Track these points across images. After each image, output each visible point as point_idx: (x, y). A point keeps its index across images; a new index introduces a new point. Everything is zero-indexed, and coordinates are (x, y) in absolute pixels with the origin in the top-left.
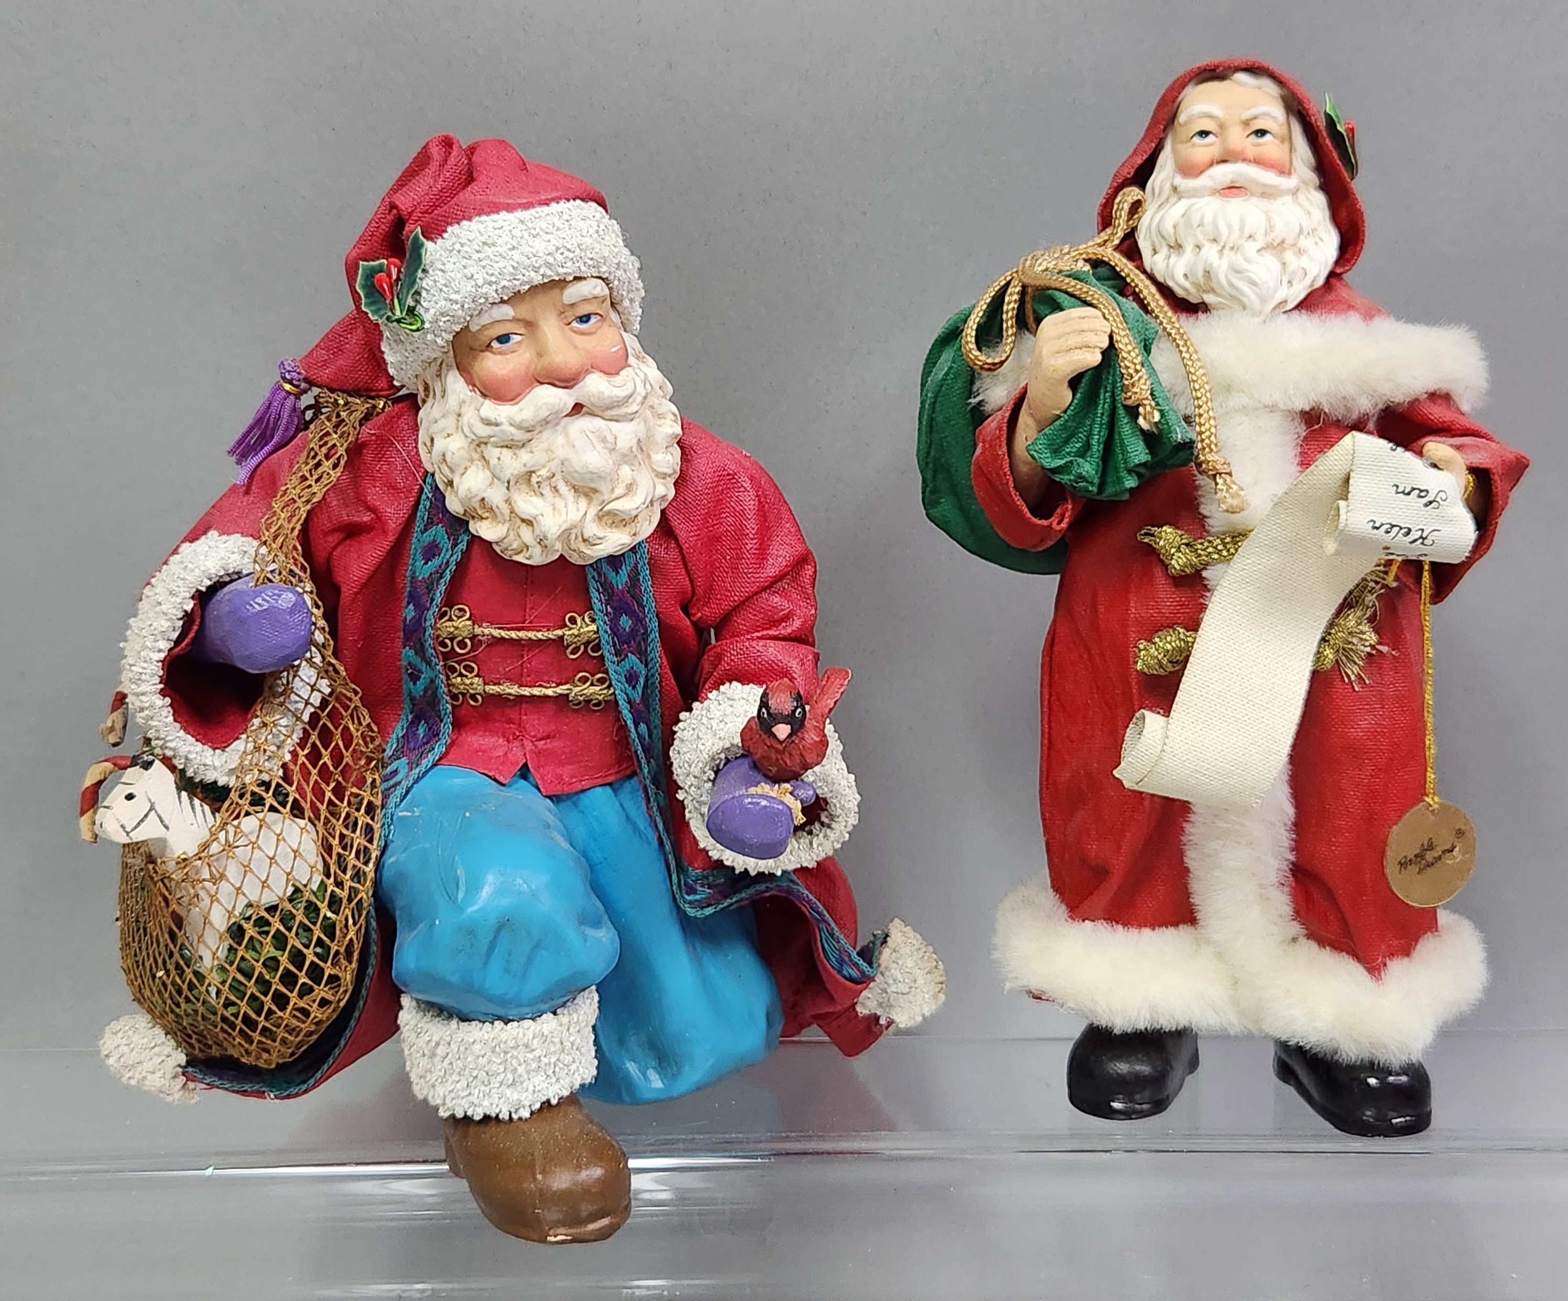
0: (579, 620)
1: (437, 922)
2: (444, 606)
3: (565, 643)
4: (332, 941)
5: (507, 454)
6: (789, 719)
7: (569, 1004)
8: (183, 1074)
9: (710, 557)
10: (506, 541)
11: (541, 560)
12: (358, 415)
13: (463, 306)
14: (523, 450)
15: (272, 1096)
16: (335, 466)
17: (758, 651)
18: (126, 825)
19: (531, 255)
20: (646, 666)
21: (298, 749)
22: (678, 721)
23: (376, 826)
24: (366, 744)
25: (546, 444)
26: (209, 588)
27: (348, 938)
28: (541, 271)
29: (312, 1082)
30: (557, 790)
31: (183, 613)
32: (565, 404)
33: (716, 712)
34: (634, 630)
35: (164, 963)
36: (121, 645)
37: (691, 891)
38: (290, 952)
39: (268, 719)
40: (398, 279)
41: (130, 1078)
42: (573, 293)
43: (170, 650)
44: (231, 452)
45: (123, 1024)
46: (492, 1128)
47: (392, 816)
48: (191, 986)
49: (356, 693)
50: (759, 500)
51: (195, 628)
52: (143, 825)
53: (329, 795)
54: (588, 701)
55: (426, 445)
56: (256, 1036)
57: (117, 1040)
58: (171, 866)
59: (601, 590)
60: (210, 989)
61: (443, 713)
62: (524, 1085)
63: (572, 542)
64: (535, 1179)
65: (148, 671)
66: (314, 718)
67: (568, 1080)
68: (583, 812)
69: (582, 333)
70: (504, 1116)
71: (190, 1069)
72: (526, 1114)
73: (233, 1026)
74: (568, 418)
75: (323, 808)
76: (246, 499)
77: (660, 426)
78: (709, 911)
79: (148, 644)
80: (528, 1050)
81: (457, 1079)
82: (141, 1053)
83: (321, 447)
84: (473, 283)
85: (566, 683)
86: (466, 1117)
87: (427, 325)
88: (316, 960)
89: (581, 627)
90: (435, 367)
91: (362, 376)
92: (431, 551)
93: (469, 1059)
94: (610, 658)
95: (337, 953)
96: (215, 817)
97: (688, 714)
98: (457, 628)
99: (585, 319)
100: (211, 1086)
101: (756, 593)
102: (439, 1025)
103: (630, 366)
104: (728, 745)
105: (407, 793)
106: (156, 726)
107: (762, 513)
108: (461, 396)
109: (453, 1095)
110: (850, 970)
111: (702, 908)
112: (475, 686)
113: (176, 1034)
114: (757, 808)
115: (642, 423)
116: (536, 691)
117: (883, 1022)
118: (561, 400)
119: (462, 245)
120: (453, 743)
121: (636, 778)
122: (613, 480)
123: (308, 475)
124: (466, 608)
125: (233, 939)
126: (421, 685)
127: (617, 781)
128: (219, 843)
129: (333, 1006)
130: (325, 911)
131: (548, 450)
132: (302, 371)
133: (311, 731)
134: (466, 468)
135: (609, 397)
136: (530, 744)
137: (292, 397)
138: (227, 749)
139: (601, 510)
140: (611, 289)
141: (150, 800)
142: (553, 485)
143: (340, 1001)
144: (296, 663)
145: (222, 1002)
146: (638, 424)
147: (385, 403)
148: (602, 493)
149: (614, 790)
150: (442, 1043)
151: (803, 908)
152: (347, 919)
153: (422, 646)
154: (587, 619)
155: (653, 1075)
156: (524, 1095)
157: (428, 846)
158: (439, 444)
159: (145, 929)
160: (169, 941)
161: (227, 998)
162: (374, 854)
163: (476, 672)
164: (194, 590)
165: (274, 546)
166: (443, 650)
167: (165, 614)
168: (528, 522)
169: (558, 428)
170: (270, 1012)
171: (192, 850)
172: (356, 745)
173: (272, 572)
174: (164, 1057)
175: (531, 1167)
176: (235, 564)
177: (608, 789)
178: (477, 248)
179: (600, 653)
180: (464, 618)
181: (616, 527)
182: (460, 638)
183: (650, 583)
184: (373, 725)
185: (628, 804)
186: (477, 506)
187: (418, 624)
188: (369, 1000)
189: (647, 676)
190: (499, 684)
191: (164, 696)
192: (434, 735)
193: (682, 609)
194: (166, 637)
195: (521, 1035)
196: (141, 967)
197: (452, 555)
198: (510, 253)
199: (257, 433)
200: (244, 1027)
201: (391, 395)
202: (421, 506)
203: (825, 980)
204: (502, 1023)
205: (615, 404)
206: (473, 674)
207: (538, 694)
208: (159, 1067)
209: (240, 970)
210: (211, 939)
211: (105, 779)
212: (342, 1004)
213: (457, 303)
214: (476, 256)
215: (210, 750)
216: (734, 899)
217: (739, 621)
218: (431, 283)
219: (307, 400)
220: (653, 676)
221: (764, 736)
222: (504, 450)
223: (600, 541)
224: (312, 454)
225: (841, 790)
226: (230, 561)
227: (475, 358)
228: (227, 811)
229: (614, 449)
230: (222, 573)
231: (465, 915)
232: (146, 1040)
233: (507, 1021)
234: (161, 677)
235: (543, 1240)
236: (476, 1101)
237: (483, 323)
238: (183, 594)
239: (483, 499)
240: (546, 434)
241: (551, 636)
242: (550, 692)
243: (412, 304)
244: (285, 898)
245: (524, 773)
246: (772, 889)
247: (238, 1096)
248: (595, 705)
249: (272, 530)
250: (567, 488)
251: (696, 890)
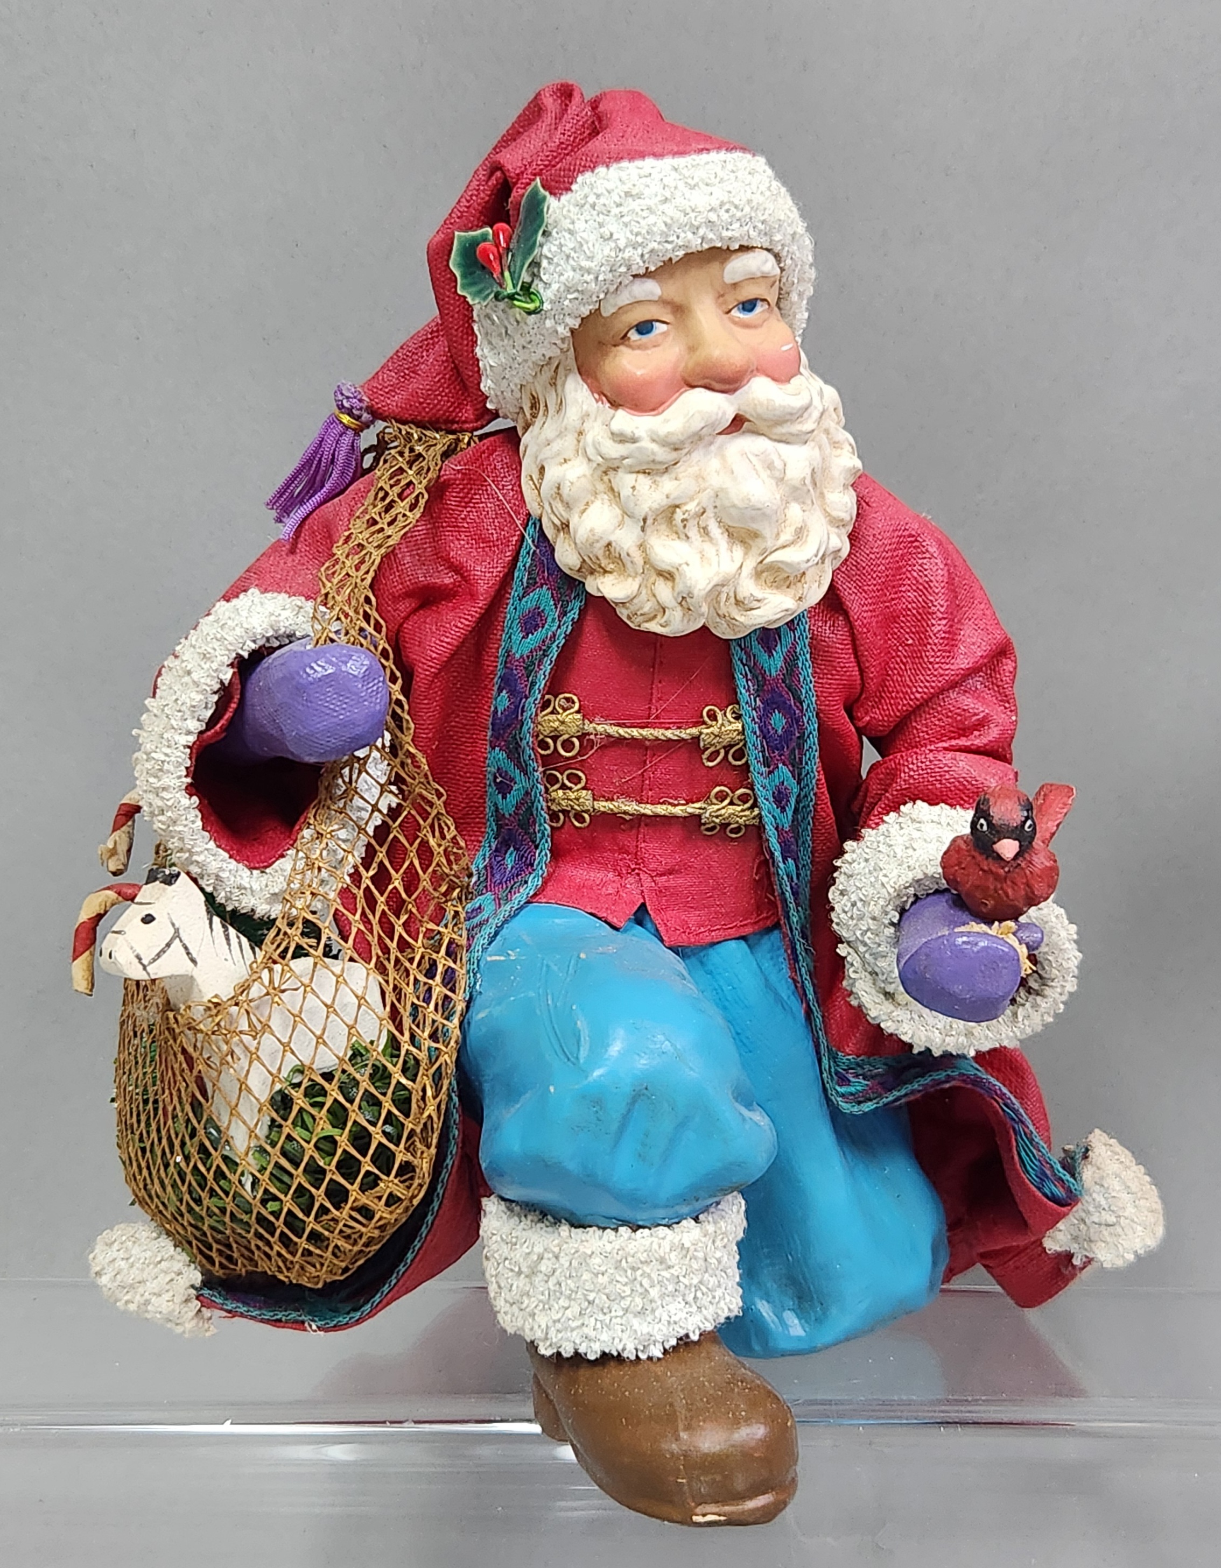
0: (720, 715)
1: (552, 1089)
2: (548, 693)
3: (702, 744)
4: (407, 1115)
5: (644, 482)
6: (1017, 833)
7: (712, 1209)
8: (197, 1298)
9: (886, 642)
10: (635, 601)
11: (681, 628)
12: (440, 449)
13: (597, 278)
14: (666, 476)
15: (314, 1327)
16: (412, 507)
17: (946, 765)
18: (142, 956)
19: (688, 210)
20: (799, 783)
21: (361, 869)
22: (842, 852)
23: (461, 972)
24: (449, 862)
25: (696, 468)
26: (253, 653)
27: (426, 1114)
28: (701, 232)
29: (367, 1308)
30: (683, 939)
31: (218, 686)
32: (724, 413)
33: (898, 837)
34: (788, 732)
35: (183, 1144)
36: (134, 732)
37: (843, 1081)
38: (350, 1131)
39: (323, 828)
40: (508, 249)
41: (127, 1302)
42: (738, 267)
43: (201, 733)
44: (272, 504)
45: (118, 1232)
46: (612, 1372)
47: (479, 961)
48: (219, 1175)
49: (439, 795)
50: (948, 570)
51: (234, 705)
52: (164, 956)
53: (399, 930)
54: (724, 826)
55: (532, 479)
56: (303, 1243)
57: (113, 1253)
58: (198, 1013)
59: (749, 677)
60: (243, 1179)
61: (539, 835)
62: (657, 1314)
63: (722, 604)
64: (677, 1439)
65: (173, 759)
66: (382, 832)
67: (712, 1309)
68: (711, 973)
69: (746, 326)
70: (630, 1354)
71: (206, 1292)
72: (657, 1352)
73: (271, 1229)
74: (723, 437)
75: (393, 945)
76: (290, 559)
77: (837, 456)
78: (868, 1107)
79: (173, 722)
80: (663, 1266)
81: (566, 1305)
82: (143, 1270)
83: (392, 486)
84: (613, 245)
85: (698, 801)
86: (577, 1353)
87: (547, 306)
88: (385, 1141)
89: (723, 725)
90: (547, 374)
91: (443, 404)
92: (532, 622)
93: (584, 1277)
94: (757, 768)
95: (412, 1133)
96: (254, 953)
97: (855, 844)
98: (563, 723)
99: (748, 306)
100: (232, 1313)
101: (942, 691)
102: (543, 1232)
103: (801, 374)
104: (920, 876)
105: (496, 934)
106: (180, 832)
107: (951, 585)
108: (585, 407)
109: (559, 1326)
110: (1053, 1187)
111: (859, 1103)
112: (581, 800)
113: (190, 1243)
114: (975, 949)
115: (817, 449)
116: (661, 810)
117: (1077, 1261)
118: (719, 408)
119: (598, 196)
120: (550, 875)
121: (776, 932)
122: (780, 521)
123: (377, 518)
124: (575, 698)
125: (276, 1111)
126: (513, 798)
127: (754, 934)
128: (262, 984)
129: (404, 1204)
130: (398, 1076)
131: (699, 477)
132: (365, 398)
133: (377, 847)
134: (587, 504)
135: (780, 406)
136: (649, 879)
137: (350, 433)
138: (268, 870)
139: (761, 562)
140: (782, 270)
141: (173, 925)
142: (702, 524)
143: (414, 1197)
144: (361, 753)
145: (259, 1196)
146: (813, 448)
147: (471, 438)
148: (764, 538)
149: (749, 946)
150: (546, 1255)
151: (995, 1104)
152: (424, 1090)
153: (518, 746)
154: (729, 715)
155: (791, 1319)
156: (657, 1327)
157: (532, 994)
158: (553, 473)
159: (156, 1102)
160: (191, 1115)
161: (266, 1191)
162: (460, 1007)
163: (583, 784)
164: (234, 655)
165: (338, 598)
166: (543, 752)
167: (197, 684)
168: (668, 576)
169: (713, 448)
170: (323, 1210)
171: (226, 992)
172: (438, 865)
173: (337, 632)
174: (173, 1275)
175: (671, 1418)
176: (287, 624)
177: (743, 944)
178: (618, 200)
179: (744, 761)
180: (572, 710)
181: (777, 588)
182: (566, 737)
183: (810, 671)
184: (459, 838)
185: (767, 965)
186: (600, 554)
187: (514, 716)
188: (445, 1201)
189: (799, 796)
190: (612, 800)
191: (191, 795)
192: (527, 865)
193: (846, 711)
194: (196, 715)
195: (655, 1246)
196: (148, 1154)
197: (559, 627)
198: (661, 207)
199: (304, 479)
200: (286, 1231)
201: (477, 429)
202: (520, 564)
203: (1018, 1200)
204: (630, 1230)
205: (788, 417)
206: (579, 786)
207: (663, 813)
208: (168, 1287)
209: (284, 1153)
210: (248, 1111)
211: (106, 912)
212: (416, 1202)
213: (589, 273)
214: (615, 211)
215: (246, 870)
216: (903, 1092)
217: (920, 727)
218: (554, 249)
219: (368, 438)
220: (806, 796)
221: (979, 858)
222: (641, 476)
223: (755, 604)
224: (381, 494)
225: (1060, 943)
226: (281, 618)
227: (605, 354)
228: (272, 943)
229: (782, 479)
230: (270, 633)
231: (590, 1079)
232: (148, 1254)
233: (636, 1228)
234: (187, 768)
235: (687, 1521)
236: (592, 1334)
237: (621, 304)
238: (219, 658)
239: (609, 544)
240: (696, 456)
241: (683, 736)
242: (678, 811)
243: (528, 279)
244: (347, 1059)
245: (641, 915)
246: (954, 1079)
247: (268, 1327)
248: (732, 831)
249: (335, 581)
250: (720, 531)
251: (849, 1081)
